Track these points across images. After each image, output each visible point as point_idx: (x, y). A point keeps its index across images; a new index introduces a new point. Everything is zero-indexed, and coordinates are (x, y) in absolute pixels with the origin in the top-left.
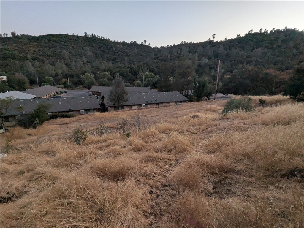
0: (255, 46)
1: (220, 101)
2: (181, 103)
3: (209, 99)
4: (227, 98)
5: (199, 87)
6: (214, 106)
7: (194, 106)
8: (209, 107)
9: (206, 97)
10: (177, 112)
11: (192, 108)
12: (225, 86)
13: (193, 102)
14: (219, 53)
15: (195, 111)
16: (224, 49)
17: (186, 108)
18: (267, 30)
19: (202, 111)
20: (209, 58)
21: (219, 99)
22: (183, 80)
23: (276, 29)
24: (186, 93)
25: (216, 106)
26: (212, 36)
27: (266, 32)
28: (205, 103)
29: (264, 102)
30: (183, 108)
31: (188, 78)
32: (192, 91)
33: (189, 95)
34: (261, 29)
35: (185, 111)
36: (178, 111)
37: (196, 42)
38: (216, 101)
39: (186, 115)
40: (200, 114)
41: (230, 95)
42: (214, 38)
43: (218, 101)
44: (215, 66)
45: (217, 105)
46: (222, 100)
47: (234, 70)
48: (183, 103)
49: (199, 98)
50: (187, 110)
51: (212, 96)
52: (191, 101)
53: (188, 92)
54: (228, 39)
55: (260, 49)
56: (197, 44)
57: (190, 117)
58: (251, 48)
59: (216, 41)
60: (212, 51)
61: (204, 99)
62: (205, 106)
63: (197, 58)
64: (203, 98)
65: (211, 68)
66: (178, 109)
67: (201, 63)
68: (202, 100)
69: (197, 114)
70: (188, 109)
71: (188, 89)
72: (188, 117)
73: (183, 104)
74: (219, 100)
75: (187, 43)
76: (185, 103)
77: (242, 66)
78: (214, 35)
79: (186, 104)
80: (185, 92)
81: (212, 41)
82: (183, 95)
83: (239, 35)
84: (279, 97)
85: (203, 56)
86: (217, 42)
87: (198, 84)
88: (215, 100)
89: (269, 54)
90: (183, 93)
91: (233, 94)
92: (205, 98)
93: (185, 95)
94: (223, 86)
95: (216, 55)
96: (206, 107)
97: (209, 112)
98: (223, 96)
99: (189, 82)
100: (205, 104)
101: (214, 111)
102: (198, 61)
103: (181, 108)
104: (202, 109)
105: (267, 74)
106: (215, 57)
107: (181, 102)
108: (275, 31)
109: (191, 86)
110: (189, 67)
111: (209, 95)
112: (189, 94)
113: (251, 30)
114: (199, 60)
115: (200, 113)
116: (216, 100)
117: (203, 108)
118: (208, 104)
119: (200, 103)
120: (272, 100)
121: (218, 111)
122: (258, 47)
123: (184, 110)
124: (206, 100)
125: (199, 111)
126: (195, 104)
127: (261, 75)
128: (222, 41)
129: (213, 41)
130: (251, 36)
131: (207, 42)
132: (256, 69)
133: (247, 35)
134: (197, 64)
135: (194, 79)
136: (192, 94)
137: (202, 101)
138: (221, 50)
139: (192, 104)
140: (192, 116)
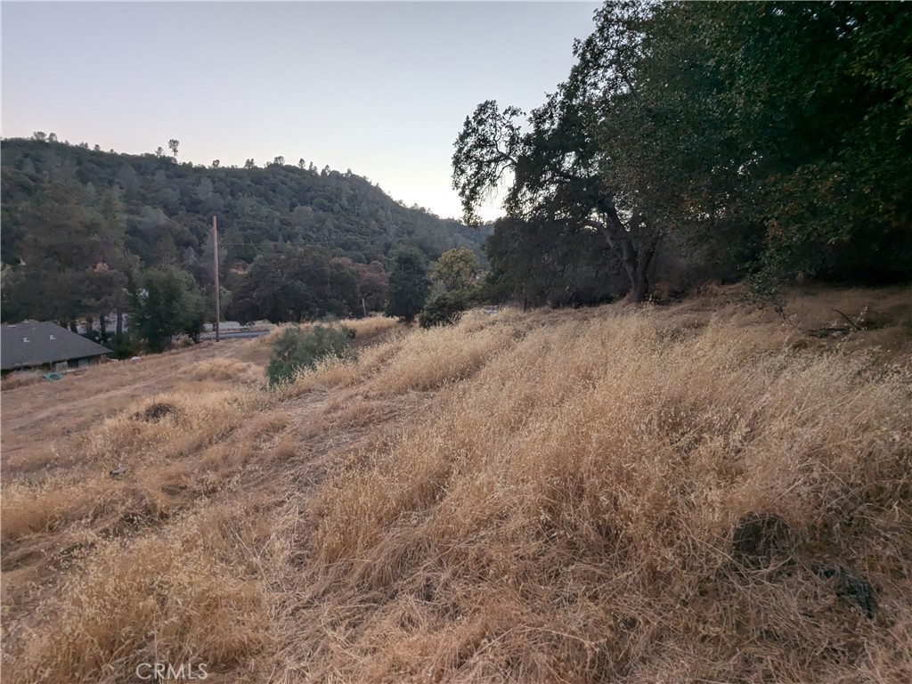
0: (294, 199)
1: (236, 344)
2: (77, 366)
3: (197, 342)
4: (256, 334)
5: (153, 300)
6: (222, 361)
7: (142, 373)
8: (204, 365)
9: (186, 336)
10: (62, 407)
11: (135, 381)
12: (242, 298)
13: (134, 358)
14: (200, 202)
15: (152, 390)
16: (215, 191)
17: (105, 385)
18: (314, 165)
19: (181, 384)
20: (171, 213)
21: (231, 338)
22: (70, 273)
23: (332, 169)
24: (96, 326)
25: (228, 362)
26: (168, 145)
27: (312, 172)
28: (186, 355)
29: (354, 334)
30: (92, 385)
31: (95, 267)
32: (124, 315)
33: (110, 334)
34: (302, 161)
35: (102, 396)
36: (64, 401)
37: (105, 149)
38: (221, 347)
39: (112, 413)
40: (177, 397)
41: (259, 324)
42: (175, 151)
43: (228, 345)
44: (194, 238)
45: (231, 357)
46: (244, 340)
47: (255, 255)
48: (84, 366)
49: (157, 342)
50: (113, 393)
51: (204, 331)
52: (123, 355)
53: (103, 323)
54: (221, 165)
55: (309, 209)
56: (112, 156)
57: (137, 415)
58: (289, 203)
59: (184, 163)
60: (178, 192)
61: (179, 342)
62: (190, 367)
63: (120, 205)
64: (174, 341)
65: (183, 244)
66: (68, 394)
67: (140, 223)
68: (170, 346)
69: (163, 398)
70: (115, 387)
71: (102, 311)
72: (124, 416)
73: (88, 369)
74: (233, 339)
75: (62, 144)
76: (96, 366)
77: (275, 246)
78: (174, 143)
79: (101, 367)
80: (90, 321)
81: (170, 159)
82: (83, 335)
83: (252, 163)
84: (379, 320)
85: (144, 200)
86: (188, 167)
87: (144, 293)
88: (218, 341)
89: (329, 224)
90: (78, 327)
91: (266, 321)
92: (184, 337)
93: (90, 335)
94: (236, 298)
95: (194, 206)
96: (195, 368)
97: (210, 383)
98: (241, 327)
99: (103, 285)
100: (185, 361)
101: (227, 377)
102: (126, 217)
103: (81, 389)
104: (180, 379)
105: (339, 266)
106: (188, 211)
107: (73, 362)
108: (332, 173)
109: (114, 298)
110: (91, 228)
111: (194, 330)
112: (112, 328)
113: (280, 158)
114: (131, 212)
115: (175, 392)
116: (221, 342)
117: (185, 373)
118: (197, 359)
119: (164, 357)
120: (367, 327)
121: (241, 374)
122: (304, 203)
123: (99, 391)
124: (187, 344)
125: (168, 388)
126: (145, 364)
127: (328, 270)
128: (204, 167)
129: (175, 160)
130: (283, 172)
131: (149, 157)
132: (315, 254)
133: (270, 166)
134: (123, 225)
135: (128, 274)
136: (124, 329)
137: (174, 351)
138: (205, 192)
139: (134, 367)
140: (142, 409)
